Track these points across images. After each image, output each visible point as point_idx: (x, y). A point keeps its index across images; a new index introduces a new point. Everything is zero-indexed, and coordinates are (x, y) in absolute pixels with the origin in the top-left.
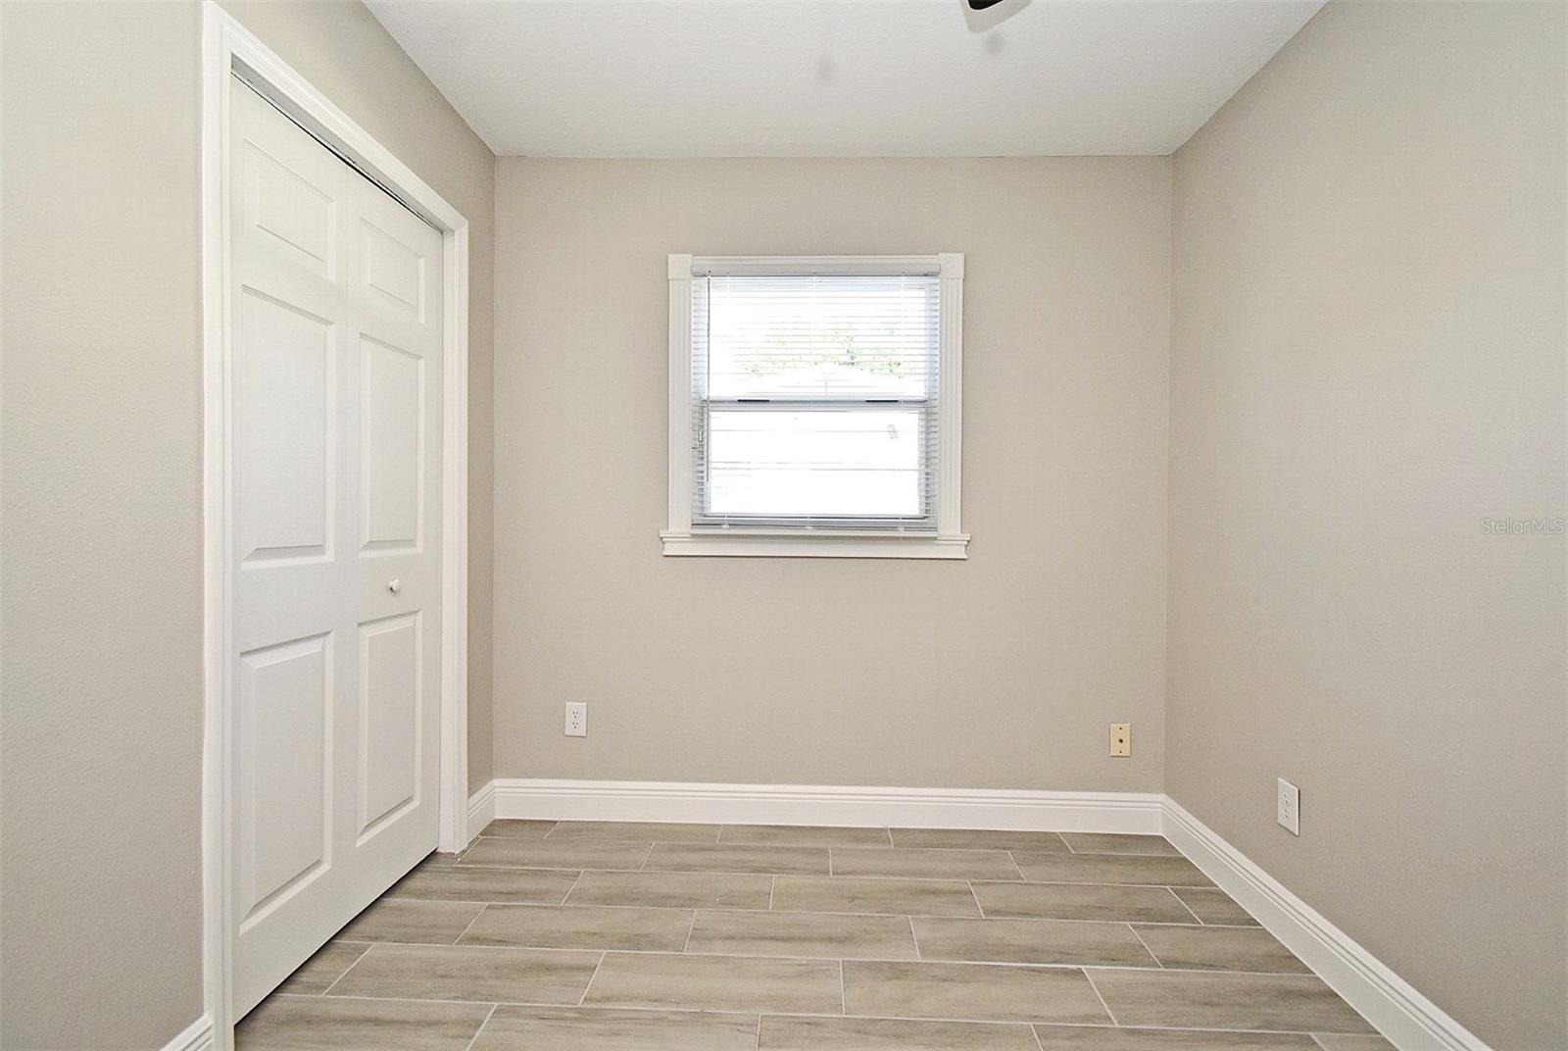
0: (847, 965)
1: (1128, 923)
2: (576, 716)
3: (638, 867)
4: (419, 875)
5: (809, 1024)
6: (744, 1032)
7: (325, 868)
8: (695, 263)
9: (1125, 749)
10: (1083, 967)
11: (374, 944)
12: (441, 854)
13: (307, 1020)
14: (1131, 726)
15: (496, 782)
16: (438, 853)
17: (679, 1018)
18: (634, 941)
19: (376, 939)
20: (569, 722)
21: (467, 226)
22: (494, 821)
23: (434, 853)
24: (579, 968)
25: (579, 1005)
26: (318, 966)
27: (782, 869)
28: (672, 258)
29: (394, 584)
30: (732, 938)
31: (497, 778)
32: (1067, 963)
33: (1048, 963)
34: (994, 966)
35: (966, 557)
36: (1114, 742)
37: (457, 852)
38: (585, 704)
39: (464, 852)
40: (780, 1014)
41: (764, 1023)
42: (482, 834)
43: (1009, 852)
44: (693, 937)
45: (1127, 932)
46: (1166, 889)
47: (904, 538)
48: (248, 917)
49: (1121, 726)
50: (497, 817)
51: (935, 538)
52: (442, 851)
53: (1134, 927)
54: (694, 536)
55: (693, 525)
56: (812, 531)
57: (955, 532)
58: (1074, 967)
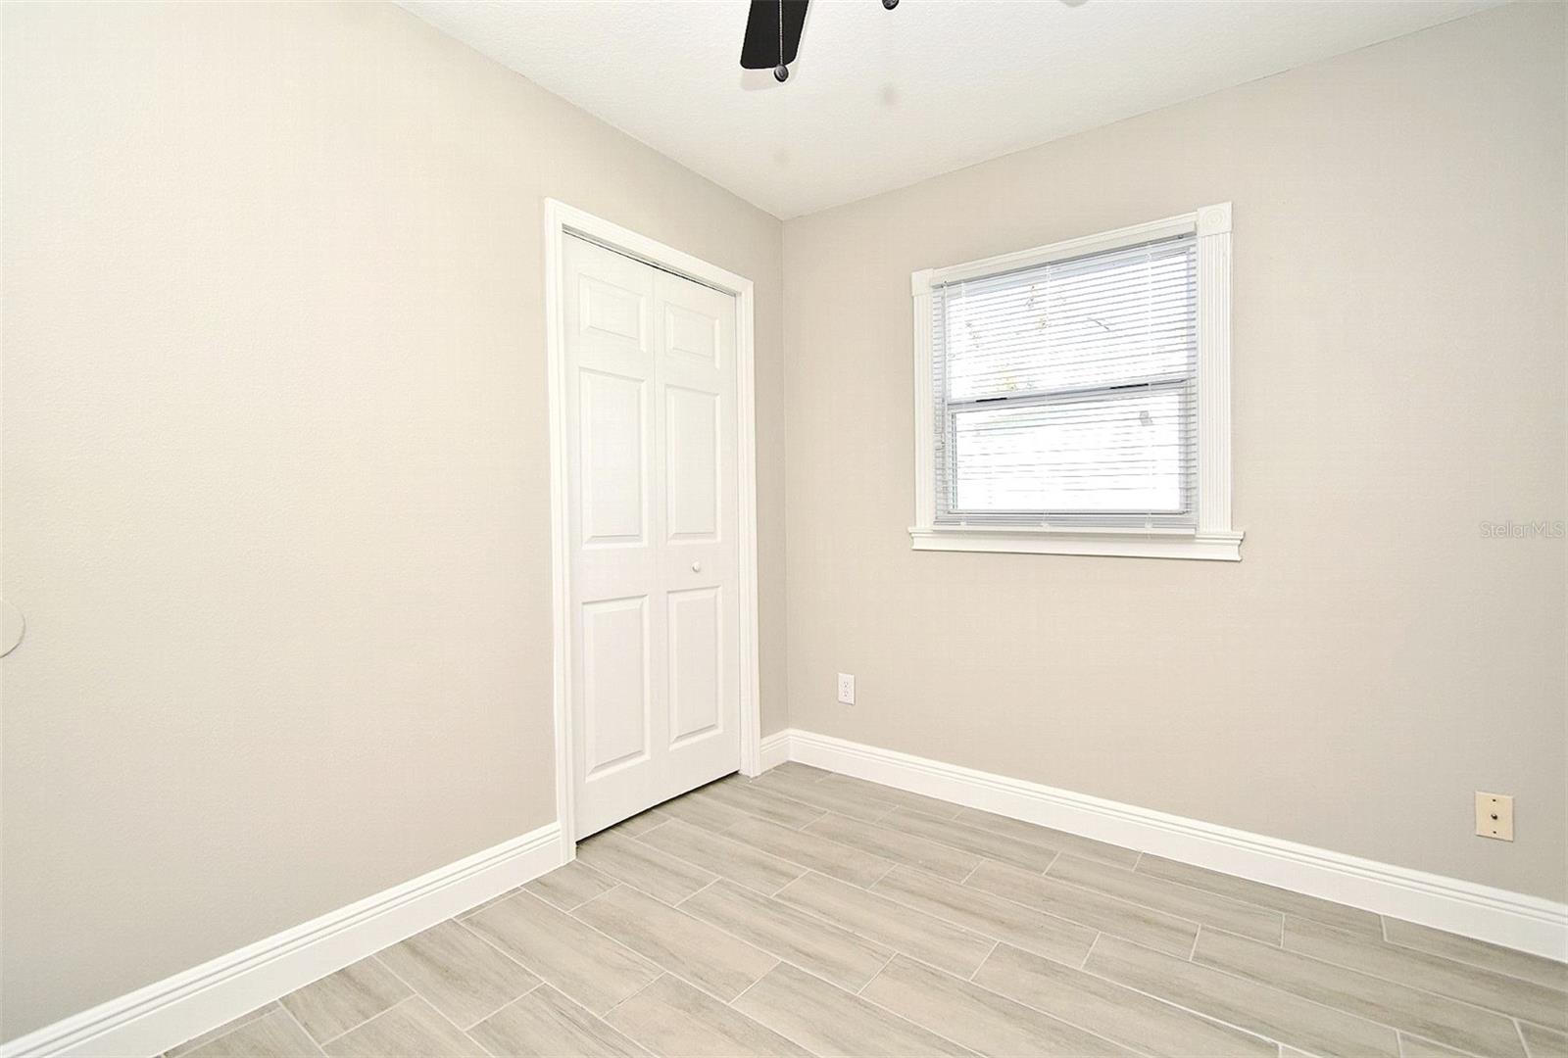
0: (1001, 946)
2: (846, 686)
3: (874, 820)
4: (720, 785)
5: (933, 974)
6: (876, 959)
7: (645, 757)
8: (933, 276)
9: (1504, 829)
10: (1281, 1045)
11: (673, 819)
13: (618, 849)
14: (1514, 800)
15: (791, 731)
16: (740, 775)
17: (835, 931)
18: (833, 870)
19: (676, 816)
20: (841, 691)
21: (752, 290)
22: (788, 762)
23: (736, 773)
24: (783, 874)
25: (771, 897)
26: (638, 821)
27: (997, 856)
28: (915, 275)
29: (697, 565)
30: (912, 892)
31: (791, 727)
32: (1262, 1033)
33: (1237, 1025)
34: (1164, 1003)
35: (1237, 558)
36: (1484, 815)
37: (752, 776)
39: (756, 777)
40: (914, 958)
41: (896, 960)
42: (775, 768)
43: (1284, 914)
44: (881, 882)
46: (1511, 1021)
48: (593, 772)
49: (1495, 796)
50: (788, 758)
51: (1192, 537)
52: (742, 773)
53: (1403, 1037)
54: (936, 532)
55: (937, 521)
56: (1046, 528)
57: (1225, 529)
58: (1268, 1040)
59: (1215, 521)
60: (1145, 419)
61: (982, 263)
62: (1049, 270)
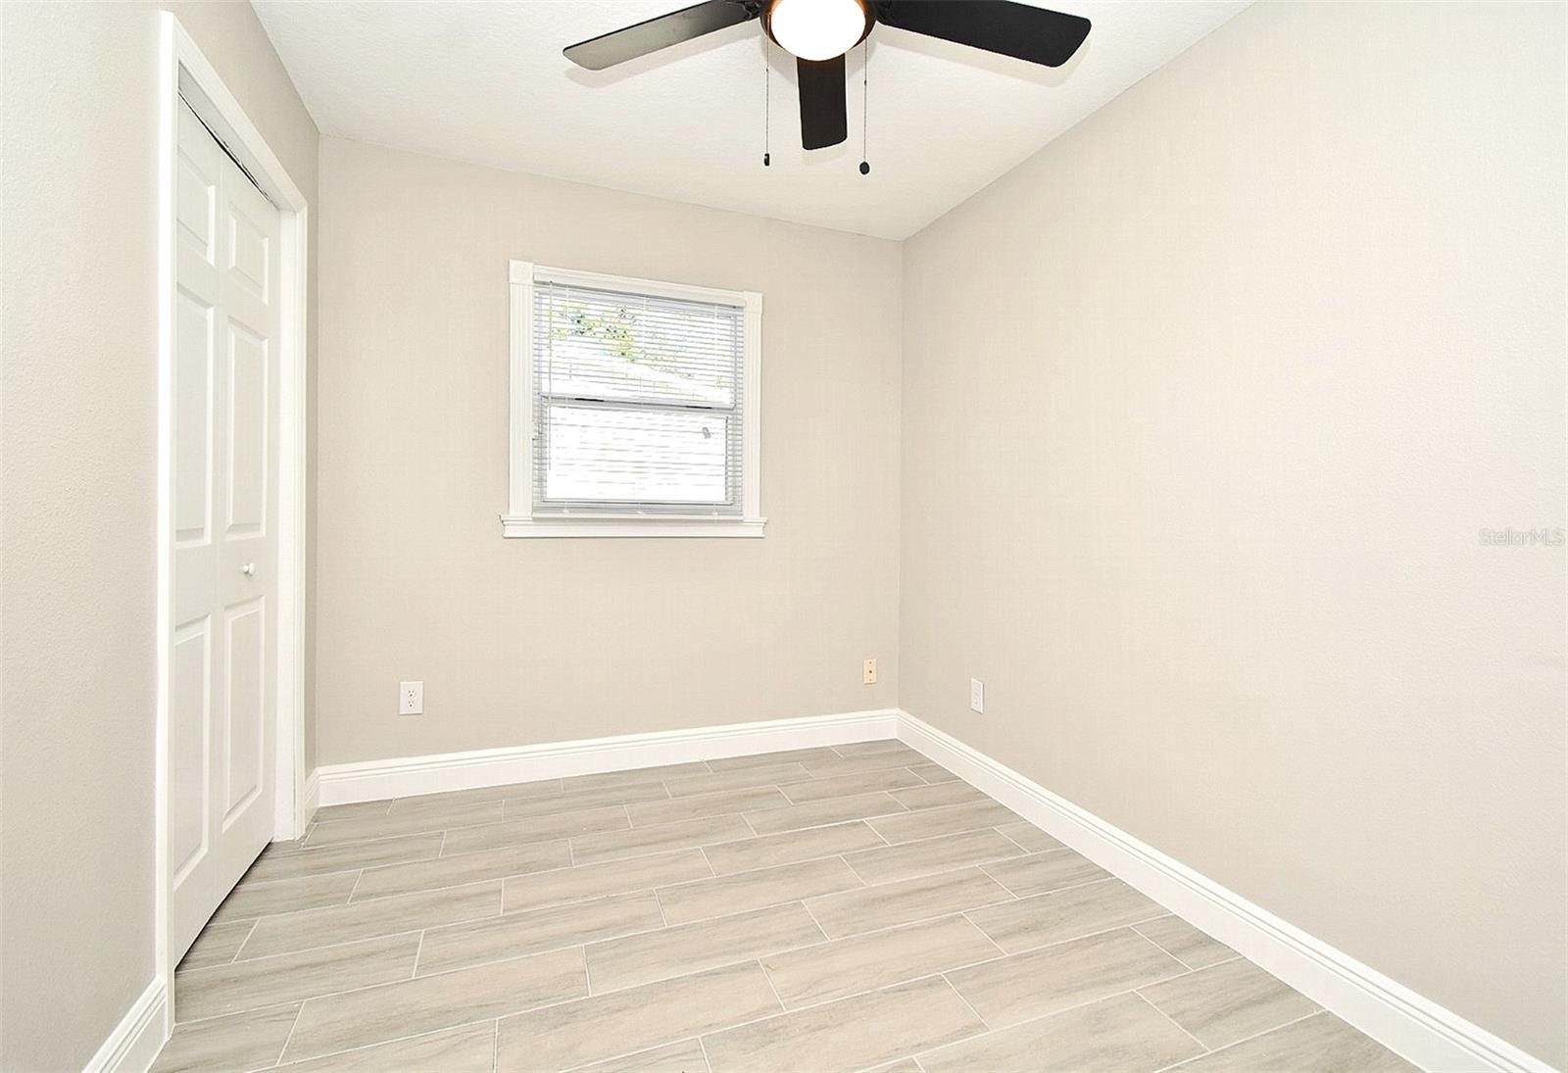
0: (707, 850)
1: (886, 792)
2: (411, 695)
4: (264, 863)
7: (204, 850)
8: (536, 271)
9: (874, 678)
10: (863, 820)
12: (279, 843)
13: (231, 981)
14: (877, 660)
15: (320, 770)
16: (275, 843)
18: (524, 868)
19: (257, 915)
20: (404, 699)
21: (306, 209)
22: (320, 808)
23: (269, 844)
25: (502, 915)
26: (209, 945)
28: (513, 263)
29: (251, 568)
30: (609, 851)
31: (320, 766)
32: (852, 820)
35: (763, 536)
36: (866, 672)
37: (295, 839)
38: (422, 682)
39: (302, 838)
40: (670, 886)
42: (313, 821)
43: (799, 763)
45: (887, 795)
46: (904, 769)
47: (719, 521)
49: (871, 661)
50: (321, 805)
51: (742, 521)
52: (278, 840)
54: (535, 519)
55: (535, 510)
56: (642, 515)
57: (756, 516)
58: (858, 821)
59: (751, 509)
60: (707, 433)
61: (583, 275)
62: (644, 301)
